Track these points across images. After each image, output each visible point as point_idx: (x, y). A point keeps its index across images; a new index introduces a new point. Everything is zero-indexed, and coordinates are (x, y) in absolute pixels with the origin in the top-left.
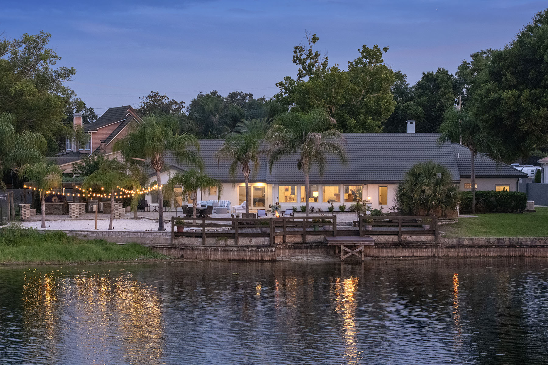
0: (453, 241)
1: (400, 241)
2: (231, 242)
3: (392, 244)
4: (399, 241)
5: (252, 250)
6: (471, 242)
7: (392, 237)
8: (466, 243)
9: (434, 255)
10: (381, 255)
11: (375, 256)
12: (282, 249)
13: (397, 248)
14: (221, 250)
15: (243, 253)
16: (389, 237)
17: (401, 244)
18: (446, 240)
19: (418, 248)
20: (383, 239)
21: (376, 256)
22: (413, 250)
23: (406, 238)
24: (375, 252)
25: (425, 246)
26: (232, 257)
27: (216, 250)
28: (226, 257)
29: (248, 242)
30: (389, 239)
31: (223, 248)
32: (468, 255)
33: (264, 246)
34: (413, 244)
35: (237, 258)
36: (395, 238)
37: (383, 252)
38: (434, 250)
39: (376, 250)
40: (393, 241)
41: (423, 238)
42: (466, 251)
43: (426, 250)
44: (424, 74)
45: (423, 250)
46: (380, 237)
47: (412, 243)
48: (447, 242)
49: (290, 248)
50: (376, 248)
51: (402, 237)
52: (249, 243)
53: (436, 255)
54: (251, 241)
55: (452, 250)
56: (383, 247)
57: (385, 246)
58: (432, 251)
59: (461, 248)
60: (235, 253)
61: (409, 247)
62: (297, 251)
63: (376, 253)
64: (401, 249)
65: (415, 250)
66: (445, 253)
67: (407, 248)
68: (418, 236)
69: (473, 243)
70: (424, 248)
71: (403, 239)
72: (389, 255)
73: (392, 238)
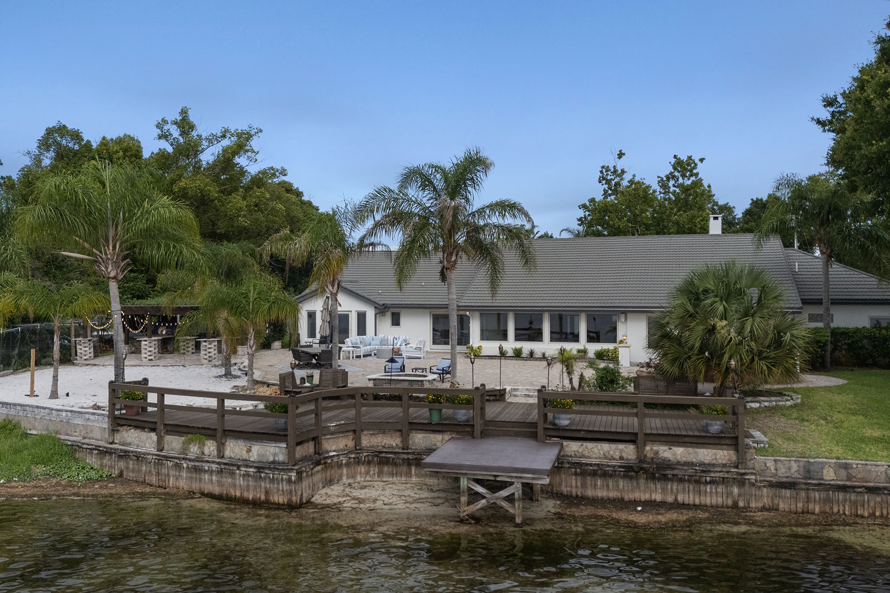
0: (789, 469)
1: (641, 459)
2: (212, 448)
3: (619, 467)
4: (637, 458)
5: (247, 475)
6: (843, 473)
7: (621, 446)
8: (829, 475)
9: (735, 505)
10: (590, 493)
11: (574, 494)
12: (348, 465)
13: (631, 478)
14: (188, 467)
15: (230, 480)
16: (613, 446)
17: (642, 469)
18: (771, 464)
19: (689, 481)
20: (596, 450)
21: (577, 496)
22: (675, 487)
23: (657, 453)
24: (574, 484)
25: (708, 479)
26: (208, 488)
27: (178, 466)
28: (195, 486)
29: (244, 452)
30: (612, 452)
31: (191, 464)
32: (835, 510)
33: (274, 466)
34: (675, 472)
35: (217, 490)
36: (628, 451)
37: (596, 485)
38: (736, 490)
39: (576, 480)
40: (621, 458)
41: (705, 455)
42: (828, 500)
43: (711, 488)
44: (752, 200)
45: (702, 488)
46: (590, 445)
47: (674, 469)
48: (772, 468)
49: (369, 463)
50: (576, 474)
51: (648, 448)
52: (245, 455)
53: (741, 504)
54: (249, 451)
55: (788, 493)
56: (594, 474)
57: (601, 472)
58: (729, 494)
59: (813, 490)
60: (214, 478)
61: (665, 478)
62: (386, 469)
63: (577, 487)
64: (642, 482)
65: (680, 487)
66: (766, 501)
67: (659, 479)
68: (690, 450)
69: (849, 478)
70: (706, 483)
71: (650, 455)
72: (613, 494)
73: (621, 451)
